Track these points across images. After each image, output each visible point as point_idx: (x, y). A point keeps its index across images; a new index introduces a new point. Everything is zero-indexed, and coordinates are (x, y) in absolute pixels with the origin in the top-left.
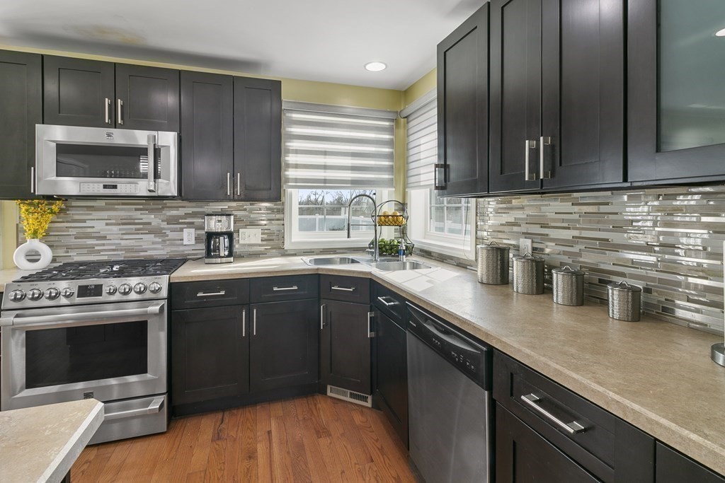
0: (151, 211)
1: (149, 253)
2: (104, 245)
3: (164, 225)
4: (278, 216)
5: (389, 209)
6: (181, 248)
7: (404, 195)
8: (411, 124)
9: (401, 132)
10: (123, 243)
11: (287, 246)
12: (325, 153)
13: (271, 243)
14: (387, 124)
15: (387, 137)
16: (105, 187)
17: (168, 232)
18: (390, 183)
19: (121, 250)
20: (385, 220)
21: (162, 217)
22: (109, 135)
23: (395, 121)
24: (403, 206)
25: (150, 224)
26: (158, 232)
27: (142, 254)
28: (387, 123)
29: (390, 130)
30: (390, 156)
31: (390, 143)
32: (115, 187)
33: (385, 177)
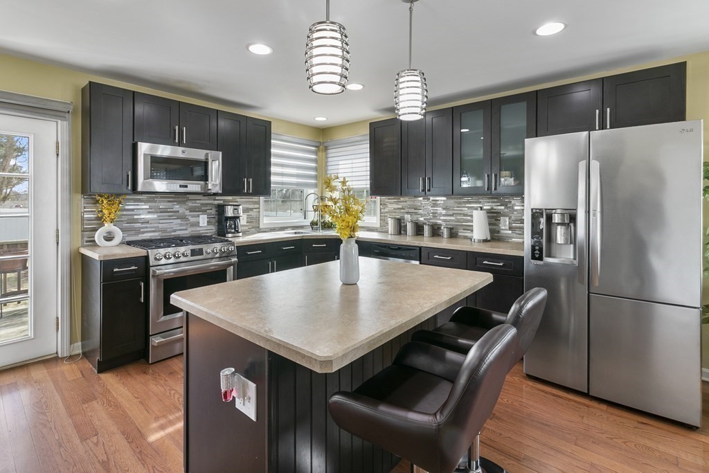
0: (179, 203)
1: (178, 233)
2: (146, 228)
3: (187, 213)
4: (256, 206)
6: (198, 229)
8: (330, 151)
9: (323, 155)
10: (160, 226)
11: (261, 226)
13: (252, 224)
15: (313, 157)
16: (180, 186)
17: (190, 218)
18: (316, 186)
19: (159, 231)
21: (186, 207)
22: (183, 152)
23: (318, 147)
25: (178, 212)
26: (183, 218)
27: (173, 233)
28: (314, 148)
29: (316, 153)
30: (316, 169)
31: (315, 161)
32: (186, 186)
33: (313, 181)
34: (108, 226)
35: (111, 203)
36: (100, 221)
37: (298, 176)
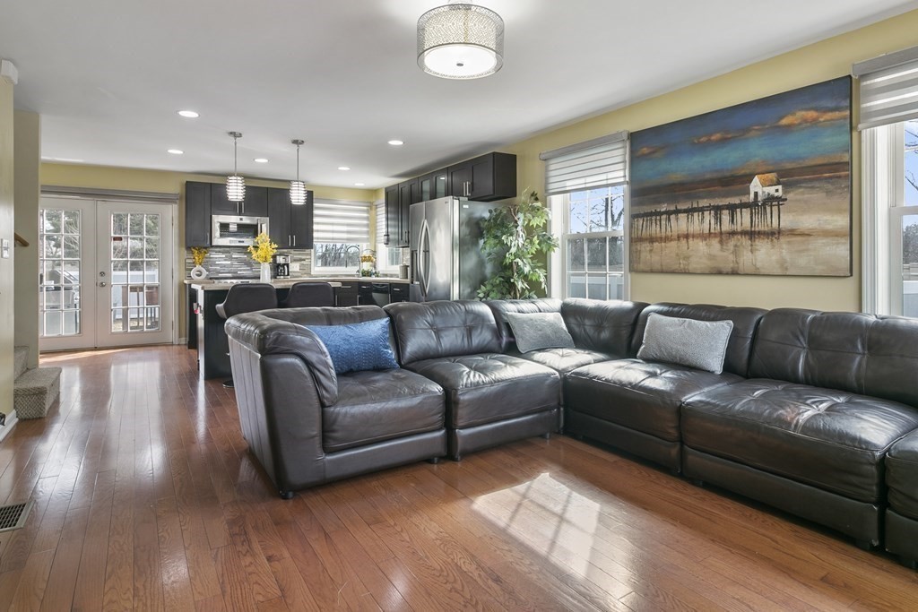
4: (308, 257)
5: (367, 254)
7: (375, 246)
8: (378, 209)
9: (373, 212)
11: (312, 273)
12: (333, 224)
13: (304, 271)
14: (365, 208)
15: (365, 215)
16: (239, 242)
18: (367, 240)
20: (366, 259)
22: (241, 219)
23: (371, 207)
24: (374, 252)
29: (367, 211)
30: (367, 226)
31: (367, 218)
32: (243, 242)
33: (365, 236)
34: (198, 267)
35: (200, 253)
36: (194, 264)
37: (348, 232)
